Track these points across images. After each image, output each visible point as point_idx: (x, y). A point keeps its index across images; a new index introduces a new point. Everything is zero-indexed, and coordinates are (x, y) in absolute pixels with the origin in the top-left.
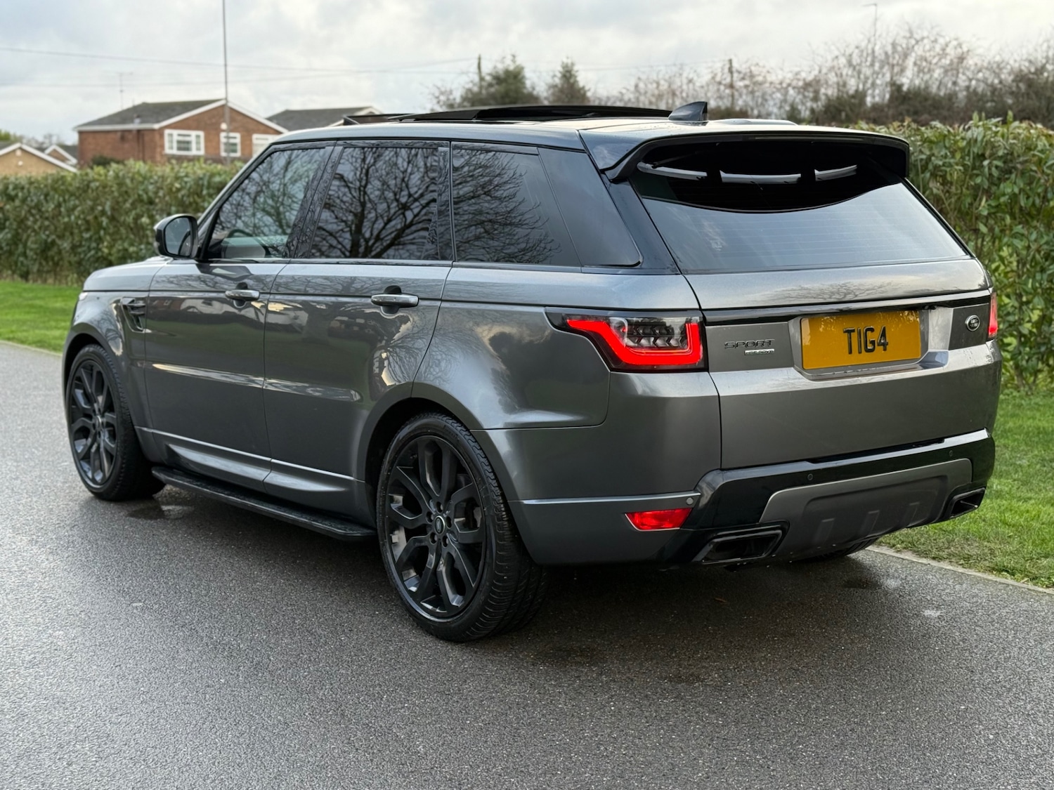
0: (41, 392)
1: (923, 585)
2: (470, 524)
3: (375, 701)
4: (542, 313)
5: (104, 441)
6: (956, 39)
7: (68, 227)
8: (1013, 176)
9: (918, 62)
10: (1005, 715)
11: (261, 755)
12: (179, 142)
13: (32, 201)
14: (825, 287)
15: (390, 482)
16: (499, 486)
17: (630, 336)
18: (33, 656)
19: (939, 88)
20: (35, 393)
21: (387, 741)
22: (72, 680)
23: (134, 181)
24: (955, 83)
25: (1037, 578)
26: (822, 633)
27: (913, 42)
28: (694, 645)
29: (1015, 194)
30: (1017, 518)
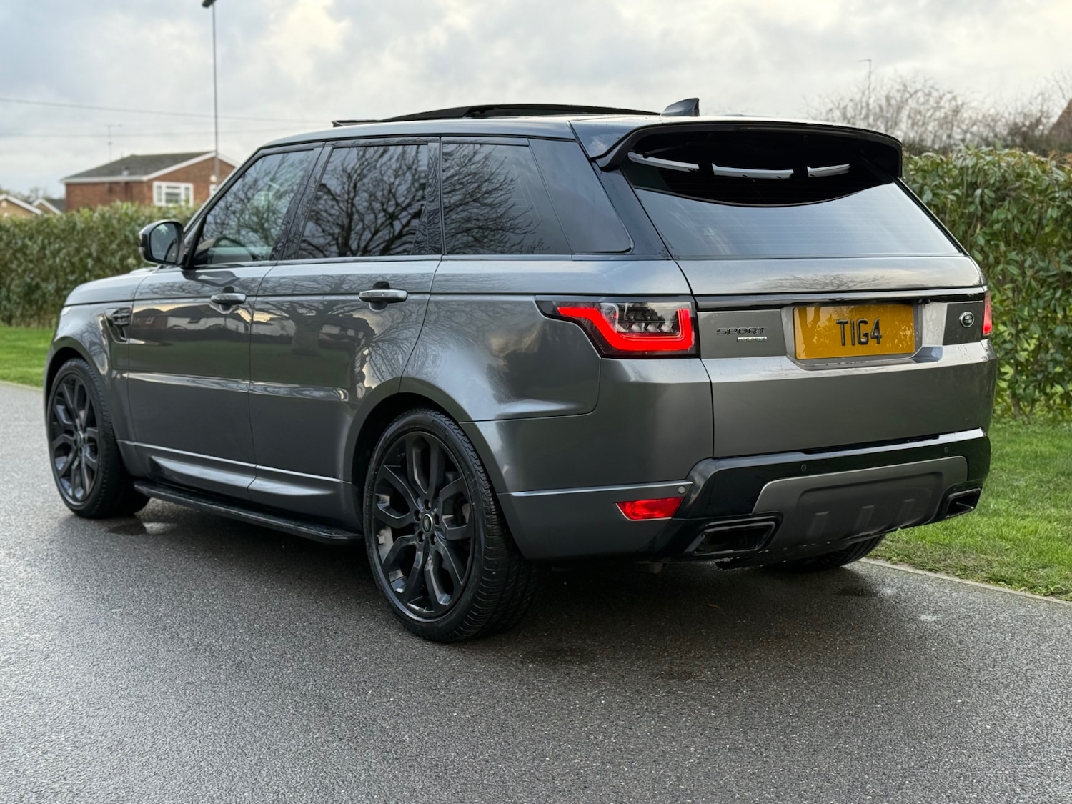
0: (22, 423)
1: (918, 592)
2: (458, 520)
3: (359, 695)
4: (531, 302)
5: (85, 456)
6: (950, 92)
7: (52, 269)
8: (1006, 203)
9: (912, 115)
10: (1002, 708)
11: (242, 744)
12: (168, 194)
13: (16, 243)
14: (818, 278)
15: (377, 482)
16: (489, 480)
17: (621, 322)
18: (8, 656)
19: (933, 142)
20: (17, 423)
21: (372, 731)
22: (48, 678)
23: (121, 222)
24: (949, 136)
25: (1034, 587)
26: (817, 635)
27: (907, 95)
28: (687, 645)
29: (1008, 221)
30: (1014, 532)
